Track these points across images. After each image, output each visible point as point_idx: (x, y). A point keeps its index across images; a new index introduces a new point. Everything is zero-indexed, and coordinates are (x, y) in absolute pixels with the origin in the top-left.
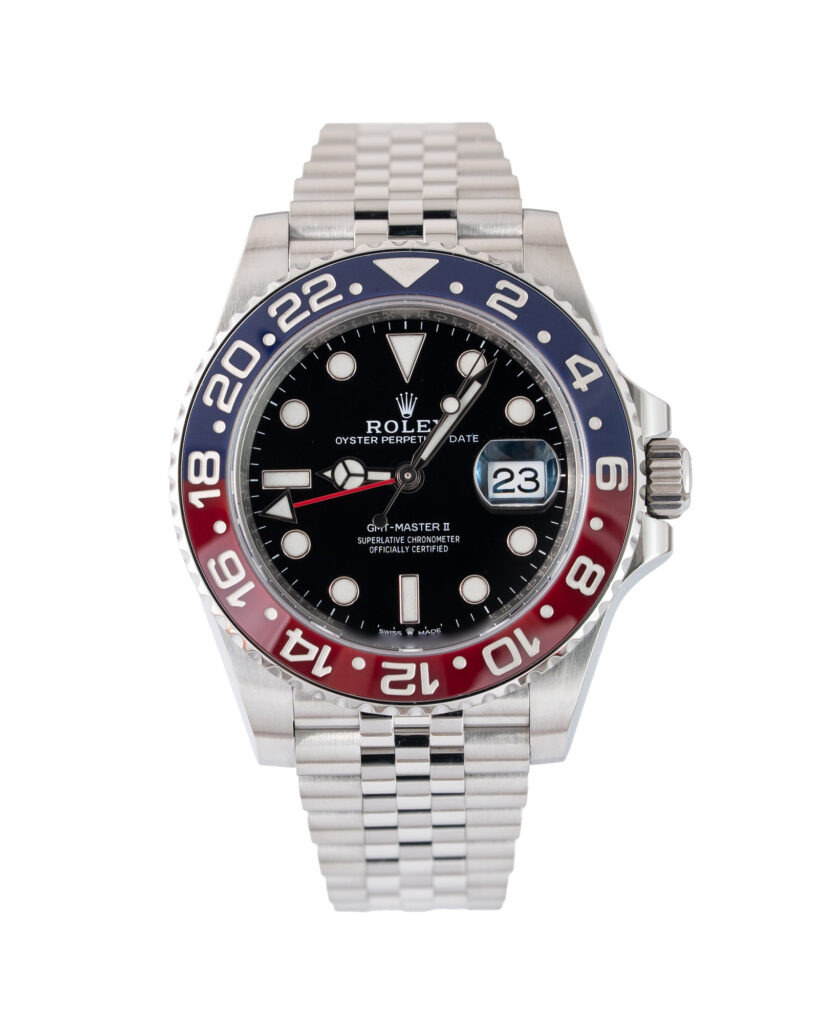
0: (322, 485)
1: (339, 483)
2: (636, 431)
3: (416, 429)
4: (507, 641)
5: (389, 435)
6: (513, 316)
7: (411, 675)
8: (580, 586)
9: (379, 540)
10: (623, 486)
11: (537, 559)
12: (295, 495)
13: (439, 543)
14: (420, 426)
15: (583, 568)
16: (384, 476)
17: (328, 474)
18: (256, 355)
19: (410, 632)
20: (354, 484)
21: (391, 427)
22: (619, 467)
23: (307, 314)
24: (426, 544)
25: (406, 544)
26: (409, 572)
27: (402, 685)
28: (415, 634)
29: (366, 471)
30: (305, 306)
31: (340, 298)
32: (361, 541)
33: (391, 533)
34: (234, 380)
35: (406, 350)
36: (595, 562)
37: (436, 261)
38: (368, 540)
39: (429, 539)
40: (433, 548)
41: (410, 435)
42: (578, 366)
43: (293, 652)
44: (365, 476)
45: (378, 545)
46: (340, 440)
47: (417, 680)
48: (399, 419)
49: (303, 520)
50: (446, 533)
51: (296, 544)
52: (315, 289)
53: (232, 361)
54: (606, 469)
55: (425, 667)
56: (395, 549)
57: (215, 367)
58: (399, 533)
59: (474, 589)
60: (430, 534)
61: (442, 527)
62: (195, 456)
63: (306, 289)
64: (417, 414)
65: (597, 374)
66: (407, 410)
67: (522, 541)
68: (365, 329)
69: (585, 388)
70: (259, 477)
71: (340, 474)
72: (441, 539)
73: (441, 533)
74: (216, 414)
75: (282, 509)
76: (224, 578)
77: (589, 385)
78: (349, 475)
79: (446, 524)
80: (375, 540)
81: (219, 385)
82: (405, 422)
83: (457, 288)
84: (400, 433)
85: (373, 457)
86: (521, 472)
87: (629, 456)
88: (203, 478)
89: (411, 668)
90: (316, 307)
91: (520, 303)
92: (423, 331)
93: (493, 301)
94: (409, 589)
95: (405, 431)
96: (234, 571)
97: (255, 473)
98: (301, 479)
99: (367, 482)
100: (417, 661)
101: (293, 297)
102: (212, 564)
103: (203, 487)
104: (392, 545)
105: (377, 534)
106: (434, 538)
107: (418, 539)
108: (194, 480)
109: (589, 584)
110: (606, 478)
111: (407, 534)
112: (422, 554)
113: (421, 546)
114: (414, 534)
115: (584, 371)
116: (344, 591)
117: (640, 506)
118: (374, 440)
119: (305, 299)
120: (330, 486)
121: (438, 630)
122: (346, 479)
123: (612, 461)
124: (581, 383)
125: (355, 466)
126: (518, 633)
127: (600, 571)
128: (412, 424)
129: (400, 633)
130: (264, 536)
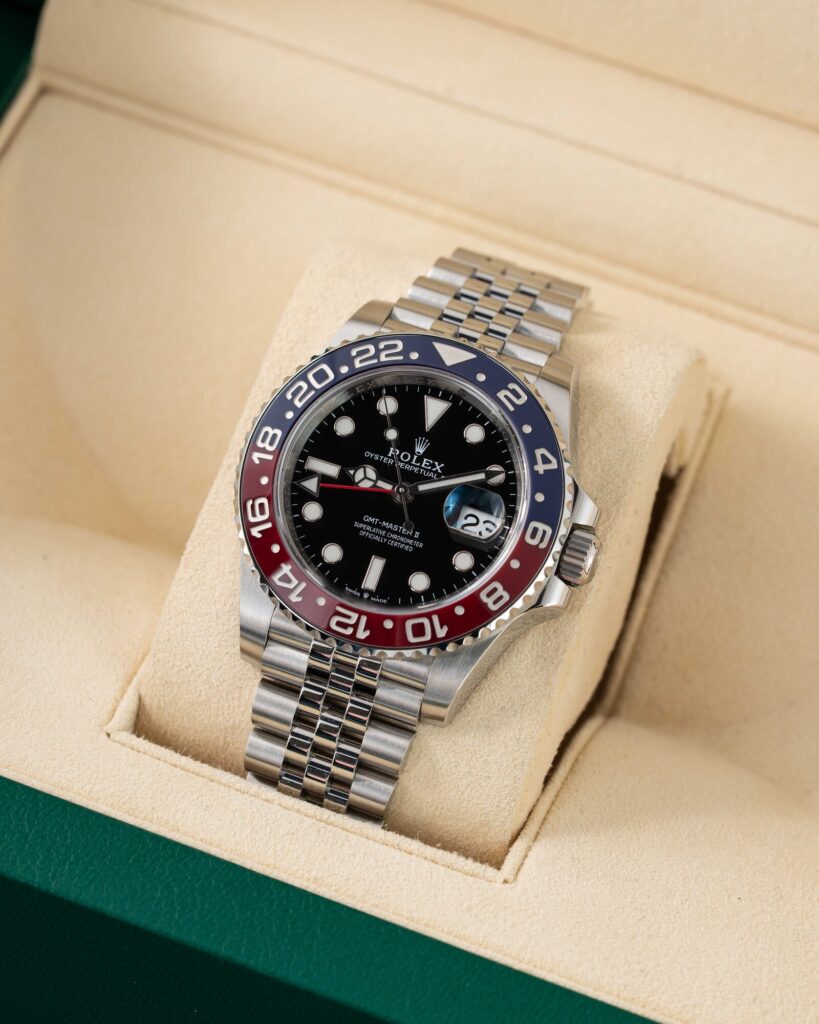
0: (344, 478)
1: (357, 481)
2: (566, 513)
3: (421, 463)
4: (425, 621)
5: (401, 461)
6: (512, 409)
7: (352, 621)
8: (489, 602)
9: (369, 528)
10: (543, 546)
11: (469, 576)
12: (324, 479)
13: (407, 544)
14: (424, 463)
15: (495, 590)
16: (388, 487)
17: (352, 472)
18: (331, 376)
19: (366, 596)
20: (366, 484)
21: (405, 457)
22: (544, 532)
23: (375, 361)
24: (399, 541)
25: (385, 537)
26: (380, 555)
27: (345, 626)
28: (369, 599)
29: (377, 479)
30: (377, 355)
31: (401, 358)
32: (356, 524)
33: (378, 526)
34: (311, 387)
35: (435, 409)
36: (504, 589)
37: (474, 356)
38: (361, 525)
39: (402, 539)
40: (403, 546)
41: (416, 466)
42: (543, 456)
43: (280, 579)
44: (375, 482)
45: (367, 531)
46: (368, 454)
47: (355, 626)
48: (413, 453)
49: (323, 497)
50: (415, 539)
51: (313, 512)
52: (387, 347)
53: (314, 375)
54: (535, 530)
55: (364, 619)
56: (377, 538)
57: (303, 376)
58: (384, 528)
59: (419, 582)
60: (404, 536)
61: (414, 534)
62: (267, 429)
63: (382, 345)
64: (426, 454)
65: (554, 465)
66: (420, 449)
67: (463, 561)
68: (413, 387)
69: (541, 472)
70: (305, 459)
71: (359, 475)
72: (410, 542)
73: (411, 538)
74: (291, 406)
75: (312, 485)
76: (254, 515)
77: (545, 471)
78: (365, 478)
79: (417, 534)
80: (367, 527)
81: (300, 388)
82: (415, 457)
83: (481, 377)
84: (409, 463)
85: (385, 472)
86: (485, 522)
87: (555, 526)
88: (266, 445)
89: (355, 616)
90: (383, 358)
91: (519, 402)
92: (451, 401)
93: (501, 395)
94: (376, 566)
95: (413, 462)
96: (262, 512)
97: (304, 456)
98: (332, 470)
99: (374, 486)
100: (361, 613)
101: (372, 348)
102: (250, 503)
103: (263, 450)
104: (376, 534)
105: (370, 524)
106: (406, 538)
107: (395, 536)
108: (260, 444)
109: (495, 602)
110: (533, 536)
111: (389, 530)
112: (393, 547)
113: (395, 542)
114: (394, 532)
115: (546, 460)
116: (332, 553)
117: (550, 563)
118: (391, 462)
119: (378, 352)
120: (350, 480)
121: (385, 601)
122: (362, 480)
123: (541, 527)
124: (541, 468)
125: (371, 473)
126: (435, 618)
127: (506, 597)
128: (420, 460)
129: (359, 594)
130: (293, 499)
